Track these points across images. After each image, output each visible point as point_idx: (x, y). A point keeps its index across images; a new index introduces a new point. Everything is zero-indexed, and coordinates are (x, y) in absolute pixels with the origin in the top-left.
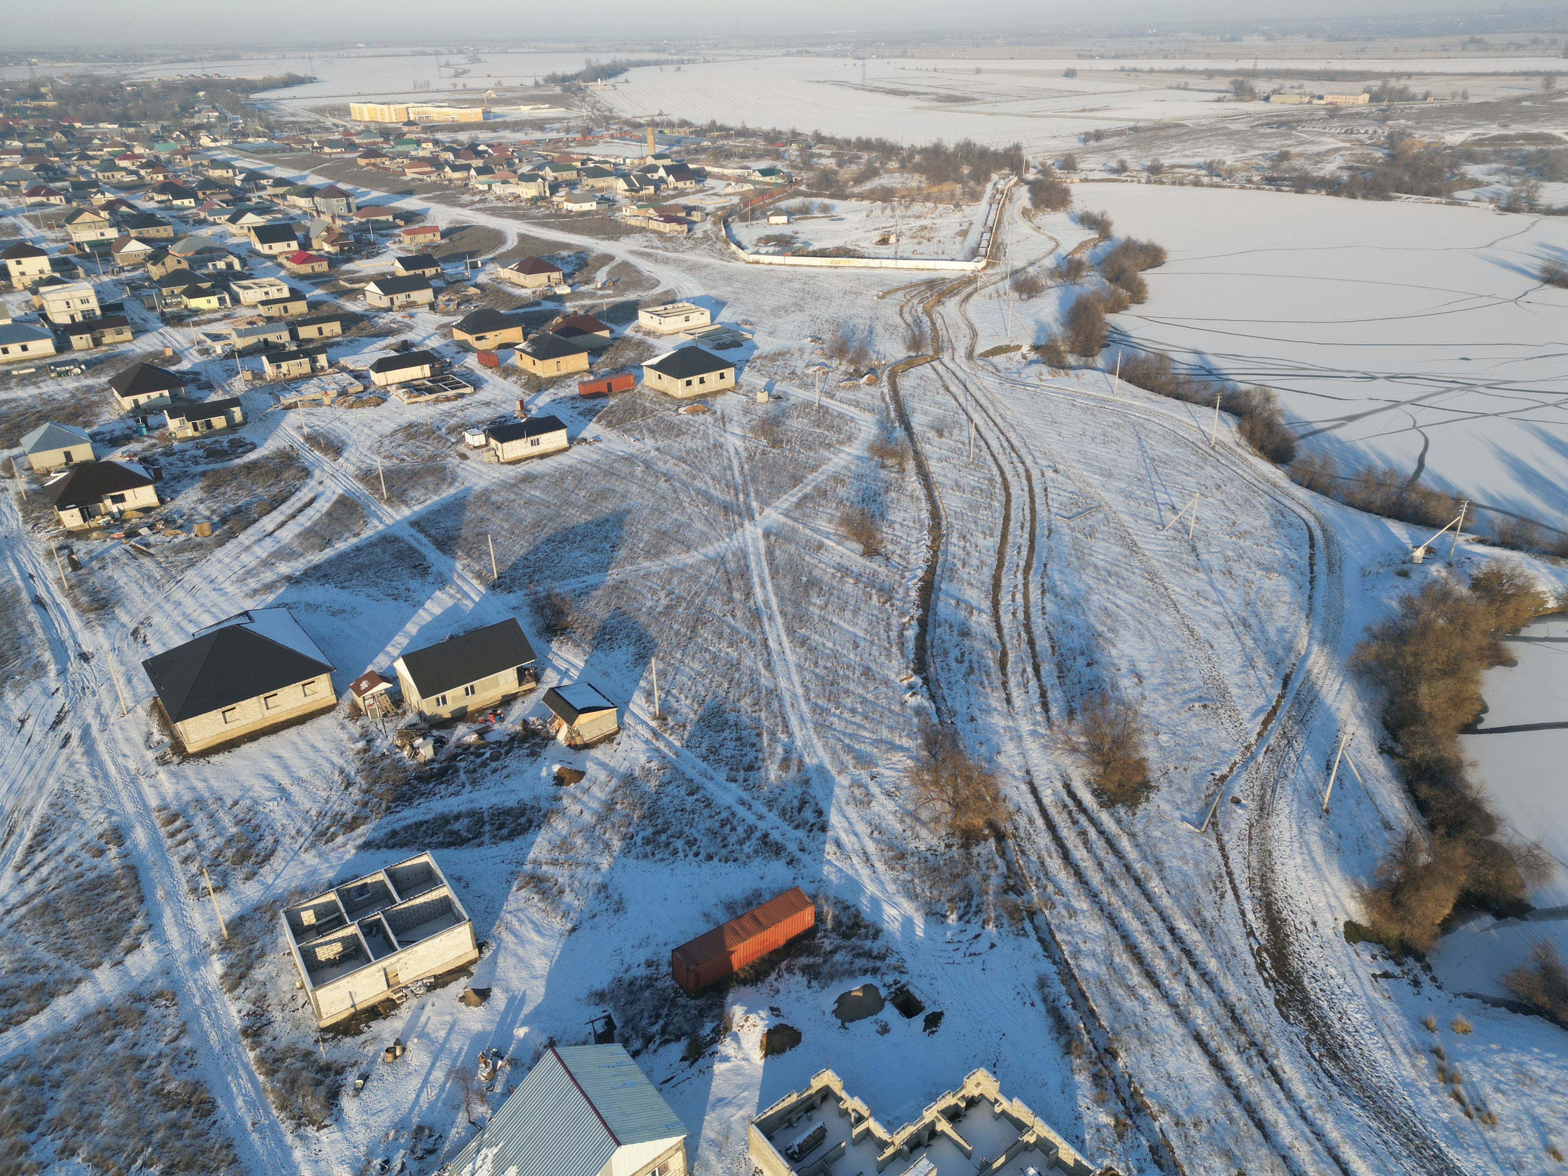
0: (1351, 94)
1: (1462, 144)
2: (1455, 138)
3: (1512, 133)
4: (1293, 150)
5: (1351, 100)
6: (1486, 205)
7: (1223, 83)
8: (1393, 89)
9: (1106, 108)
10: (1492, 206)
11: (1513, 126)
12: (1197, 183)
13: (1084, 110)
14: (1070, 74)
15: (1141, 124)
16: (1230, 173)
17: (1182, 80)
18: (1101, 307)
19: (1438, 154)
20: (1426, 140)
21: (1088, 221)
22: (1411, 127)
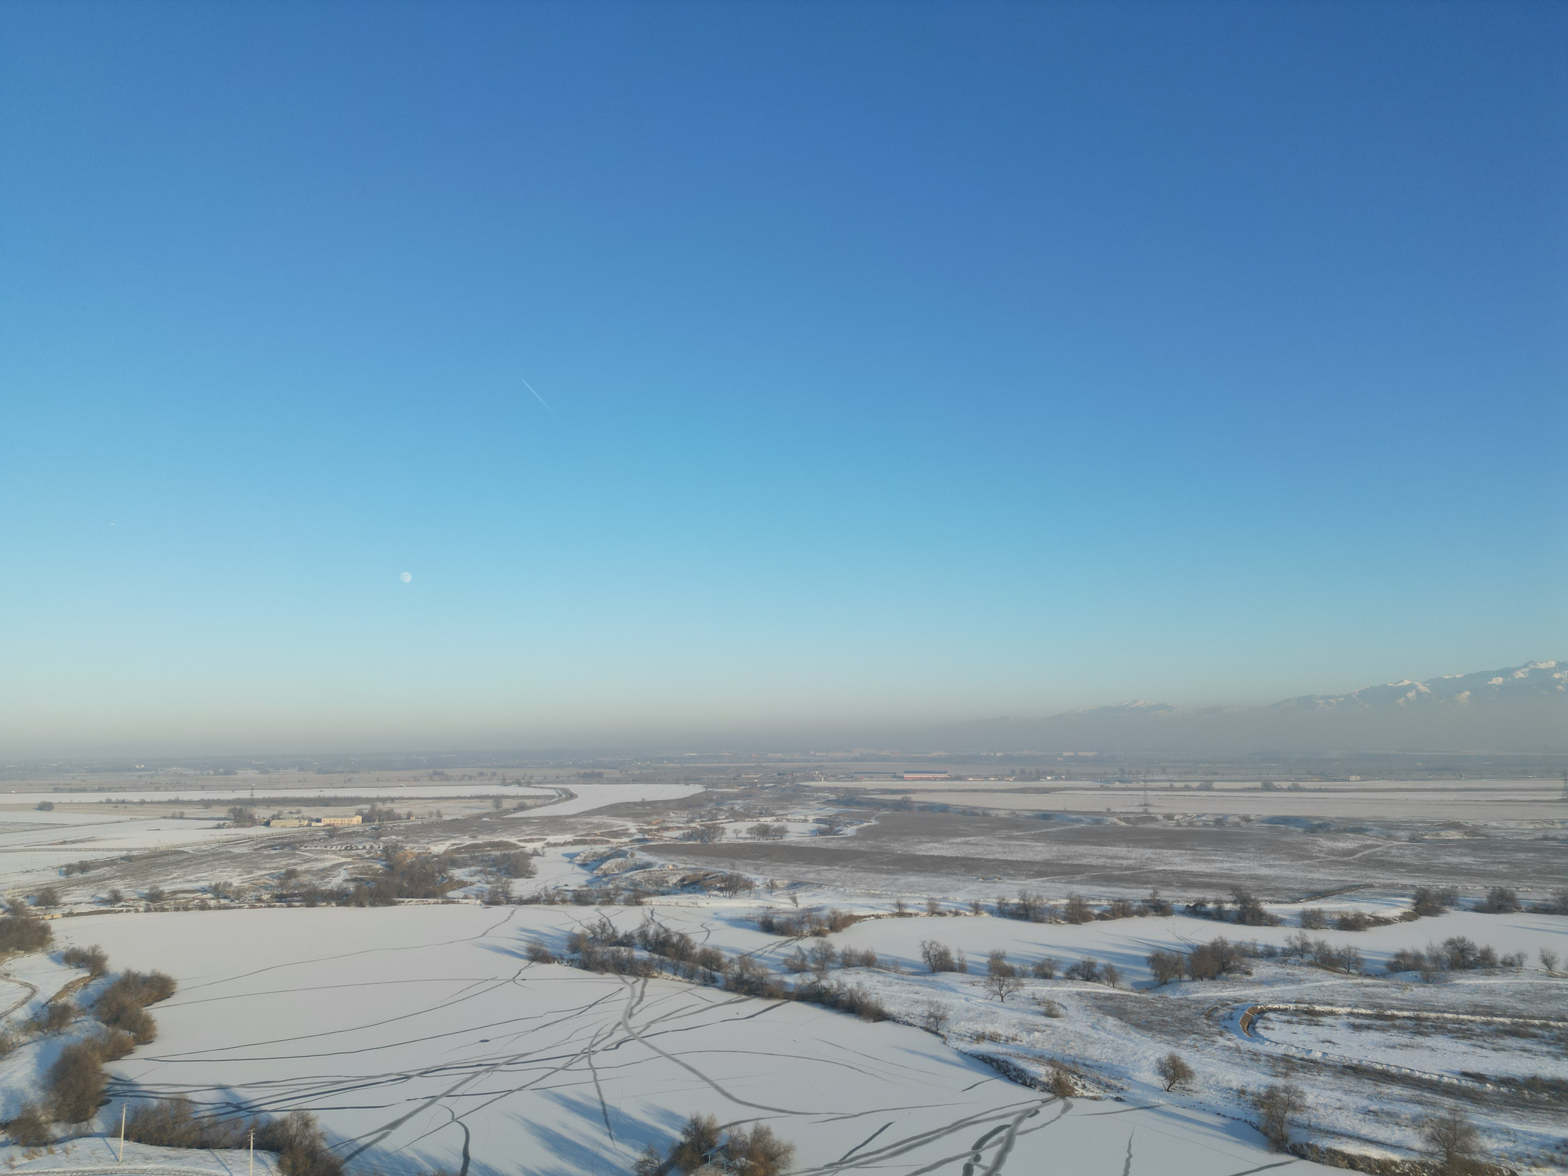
0: (346, 816)
1: (446, 852)
2: (439, 848)
3: (480, 842)
4: (299, 868)
5: (346, 821)
6: (474, 901)
7: (222, 812)
8: (380, 811)
9: (91, 839)
10: (478, 902)
11: (480, 837)
12: (203, 907)
13: (64, 843)
14: (45, 807)
15: (134, 853)
16: (239, 894)
17: (177, 810)
18: (97, 1056)
19: (428, 862)
20: (416, 851)
21: (74, 958)
22: (402, 842)
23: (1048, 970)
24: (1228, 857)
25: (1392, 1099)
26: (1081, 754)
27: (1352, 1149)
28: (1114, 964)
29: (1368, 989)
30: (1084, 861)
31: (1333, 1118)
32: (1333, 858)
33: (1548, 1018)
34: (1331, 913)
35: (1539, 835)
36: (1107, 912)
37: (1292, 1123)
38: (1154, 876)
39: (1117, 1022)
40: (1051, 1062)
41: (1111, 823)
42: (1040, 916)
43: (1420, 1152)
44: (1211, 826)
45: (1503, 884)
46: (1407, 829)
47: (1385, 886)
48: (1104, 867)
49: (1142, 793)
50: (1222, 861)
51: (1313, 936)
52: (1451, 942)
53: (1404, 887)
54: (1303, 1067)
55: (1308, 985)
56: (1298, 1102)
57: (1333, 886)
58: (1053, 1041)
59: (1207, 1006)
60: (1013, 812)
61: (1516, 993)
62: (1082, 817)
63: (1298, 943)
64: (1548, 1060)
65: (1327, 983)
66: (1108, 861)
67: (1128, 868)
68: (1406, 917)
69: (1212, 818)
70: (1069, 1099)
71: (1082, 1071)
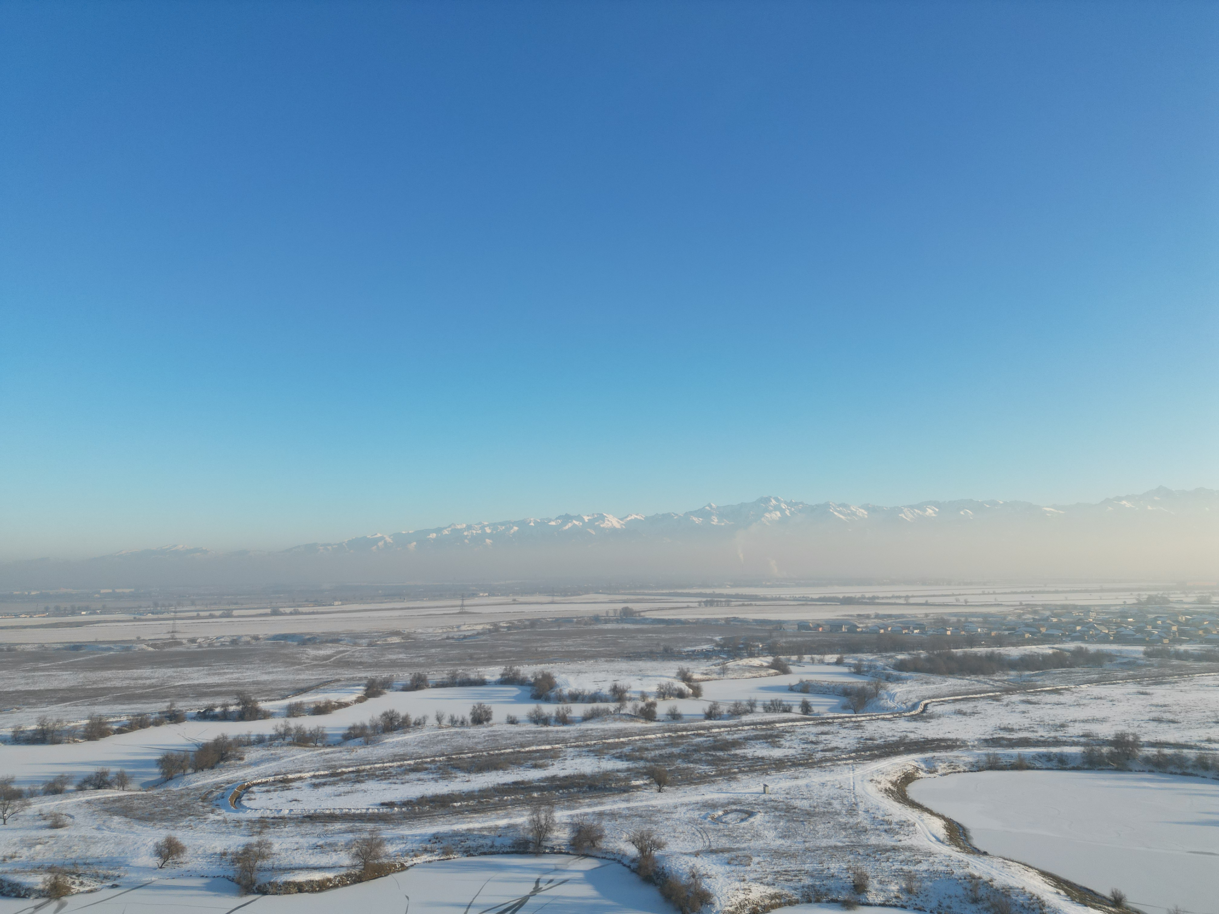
23: (59, 786)
24: (237, 669)
25: (334, 833)
26: (118, 591)
27: (301, 877)
28: (127, 770)
29: (328, 756)
30: (109, 684)
31: (291, 858)
32: (315, 663)
33: (435, 756)
34: (309, 703)
35: (445, 636)
36: (125, 726)
37: (261, 869)
38: (173, 690)
39: (123, 819)
40: (50, 869)
41: (139, 650)
42: (58, 738)
43: (348, 867)
44: (227, 646)
45: (420, 670)
46: (367, 638)
47: (348, 680)
48: (127, 688)
49: (172, 622)
50: (232, 673)
51: (293, 723)
52: (385, 714)
53: (361, 679)
54: (273, 824)
55: (286, 760)
56: (267, 851)
57: (313, 683)
58: (55, 849)
59: (203, 791)
60: (42, 646)
61: (419, 742)
62: (112, 646)
63: (282, 730)
64: (432, 783)
65: (299, 757)
66: (132, 682)
67: (150, 687)
68: (360, 700)
69: (228, 639)
70: (64, 899)
71: (81, 869)
